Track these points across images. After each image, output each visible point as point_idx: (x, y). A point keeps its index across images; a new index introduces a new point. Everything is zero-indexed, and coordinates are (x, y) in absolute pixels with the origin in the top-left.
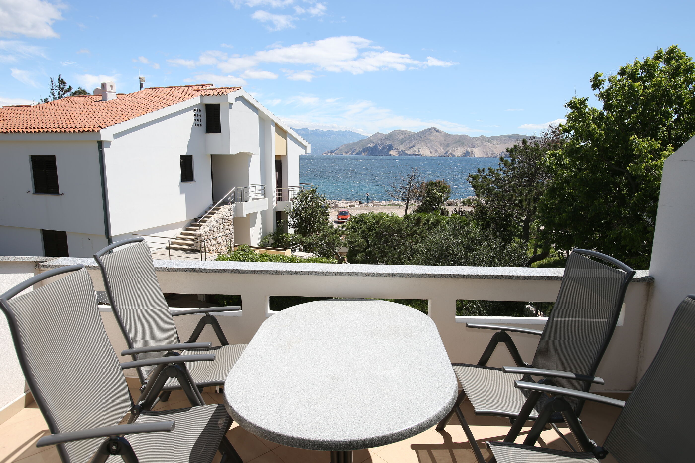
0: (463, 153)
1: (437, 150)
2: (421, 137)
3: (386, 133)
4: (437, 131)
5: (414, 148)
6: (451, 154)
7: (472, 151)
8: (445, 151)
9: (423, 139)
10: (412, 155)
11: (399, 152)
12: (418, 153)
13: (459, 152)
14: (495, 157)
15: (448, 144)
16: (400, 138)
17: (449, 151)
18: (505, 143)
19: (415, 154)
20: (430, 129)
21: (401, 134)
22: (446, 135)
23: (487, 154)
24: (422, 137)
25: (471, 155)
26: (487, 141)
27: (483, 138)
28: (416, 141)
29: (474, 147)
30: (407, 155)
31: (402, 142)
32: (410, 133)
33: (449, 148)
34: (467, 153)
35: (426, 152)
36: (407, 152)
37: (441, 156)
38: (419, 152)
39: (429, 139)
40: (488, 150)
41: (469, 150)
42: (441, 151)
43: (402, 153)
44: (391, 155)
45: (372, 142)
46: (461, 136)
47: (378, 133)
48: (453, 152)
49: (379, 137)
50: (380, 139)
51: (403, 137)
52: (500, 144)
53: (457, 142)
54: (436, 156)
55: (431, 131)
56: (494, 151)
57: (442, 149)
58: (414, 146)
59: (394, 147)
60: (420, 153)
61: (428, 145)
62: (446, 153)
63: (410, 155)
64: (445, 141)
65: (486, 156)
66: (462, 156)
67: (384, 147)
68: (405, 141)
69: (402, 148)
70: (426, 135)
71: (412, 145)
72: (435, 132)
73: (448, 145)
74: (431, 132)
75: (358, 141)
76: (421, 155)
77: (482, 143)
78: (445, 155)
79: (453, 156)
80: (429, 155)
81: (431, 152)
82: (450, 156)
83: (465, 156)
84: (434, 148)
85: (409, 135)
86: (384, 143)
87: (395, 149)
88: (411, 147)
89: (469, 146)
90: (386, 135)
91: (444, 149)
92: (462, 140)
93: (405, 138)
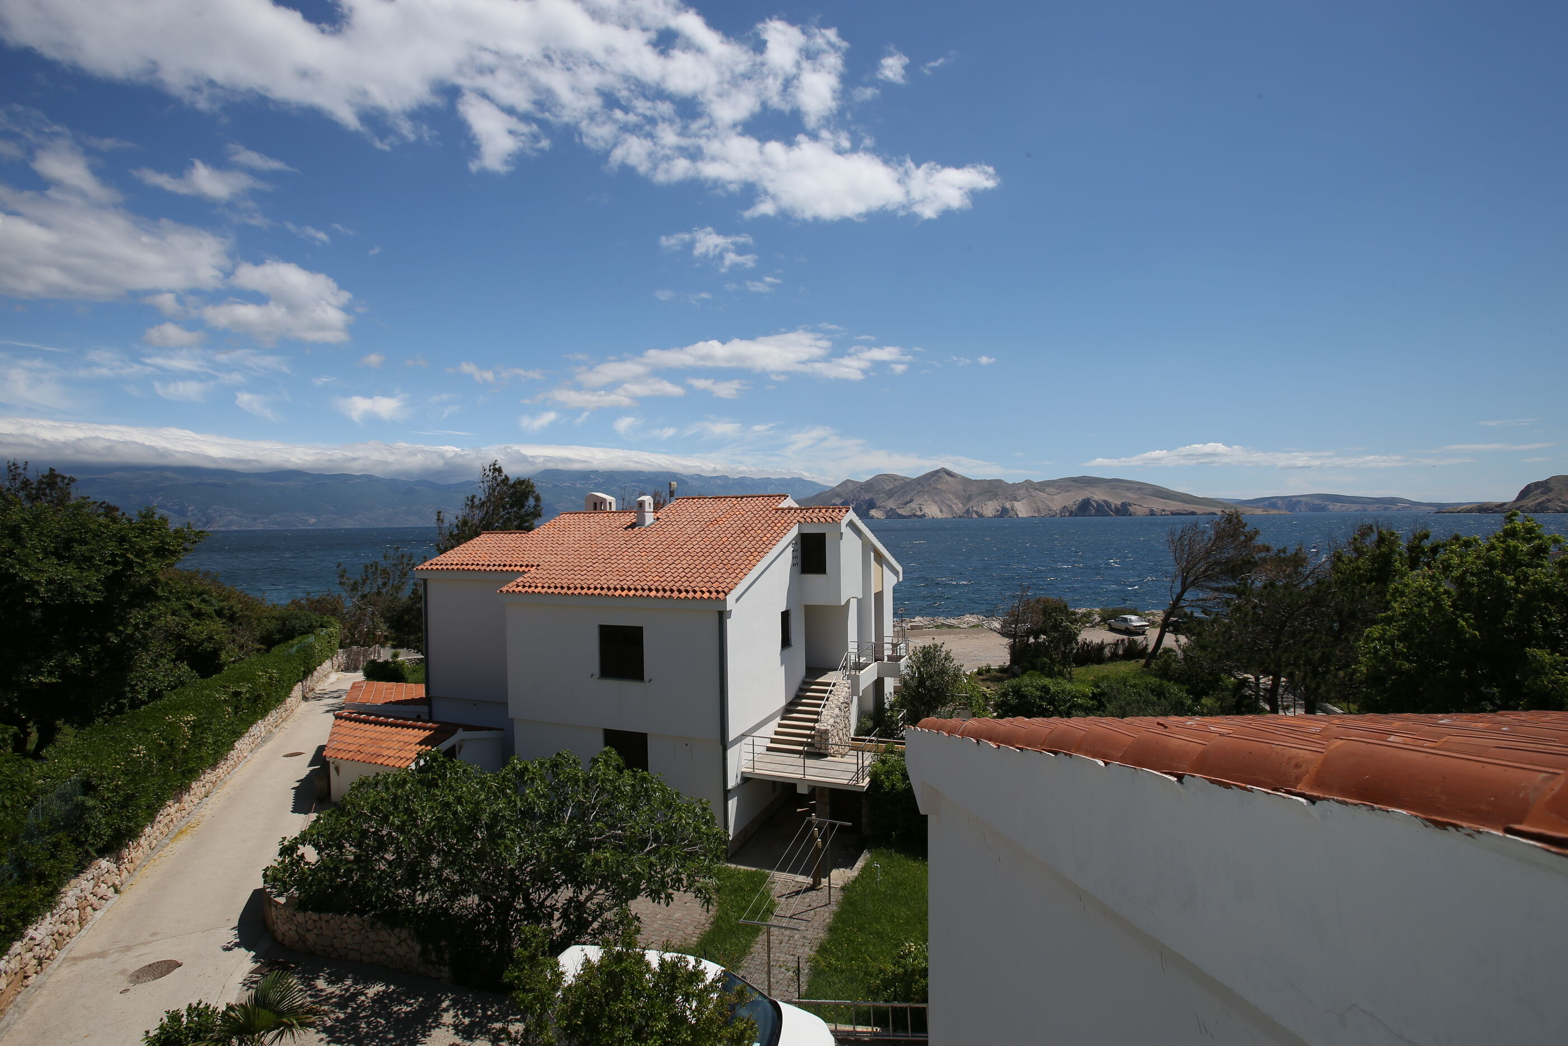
0: (997, 511)
1: (951, 507)
2: (923, 486)
3: (863, 481)
4: (949, 473)
5: (913, 505)
6: (977, 513)
7: (1012, 507)
8: (966, 508)
9: (926, 489)
10: (909, 517)
11: (887, 513)
12: (919, 513)
13: (990, 509)
14: (1053, 516)
15: (970, 495)
16: (887, 488)
17: (972, 507)
18: (1067, 492)
19: (915, 515)
20: (937, 472)
21: (888, 482)
22: (966, 481)
23: (1039, 511)
24: (925, 485)
25: (1012, 513)
26: (1037, 489)
27: (1028, 485)
28: (915, 492)
29: (1016, 500)
30: (901, 516)
31: (891, 494)
32: (903, 478)
33: (971, 503)
34: (1004, 511)
35: (933, 511)
36: (900, 511)
37: (960, 517)
38: (921, 511)
39: (936, 488)
40: (1040, 504)
41: (1008, 505)
42: (959, 508)
43: (891, 514)
44: (872, 518)
45: (839, 495)
46: (991, 482)
47: (848, 480)
48: (980, 510)
49: (850, 486)
50: (852, 491)
51: (891, 486)
52: (1058, 493)
53: (985, 492)
54: (950, 516)
55: (940, 474)
56: (1051, 505)
57: (960, 505)
58: (911, 501)
59: (878, 504)
60: (922, 513)
61: (936, 498)
62: (968, 511)
63: (905, 517)
64: (964, 490)
65: (1036, 515)
66: (995, 516)
67: (860, 504)
68: (896, 493)
69: (891, 504)
70: (931, 481)
71: (908, 499)
72: (946, 476)
73: (969, 498)
74: (939, 477)
75: (814, 494)
76: (924, 516)
77: (1029, 492)
78: (966, 516)
79: (980, 516)
80: (939, 515)
81: (941, 511)
82: (975, 516)
83: (1001, 516)
84: (946, 504)
85: (902, 482)
86: (859, 497)
87: (879, 507)
88: (906, 503)
89: (1007, 498)
90: (862, 484)
91: (964, 506)
92: (993, 488)
93: (895, 487)
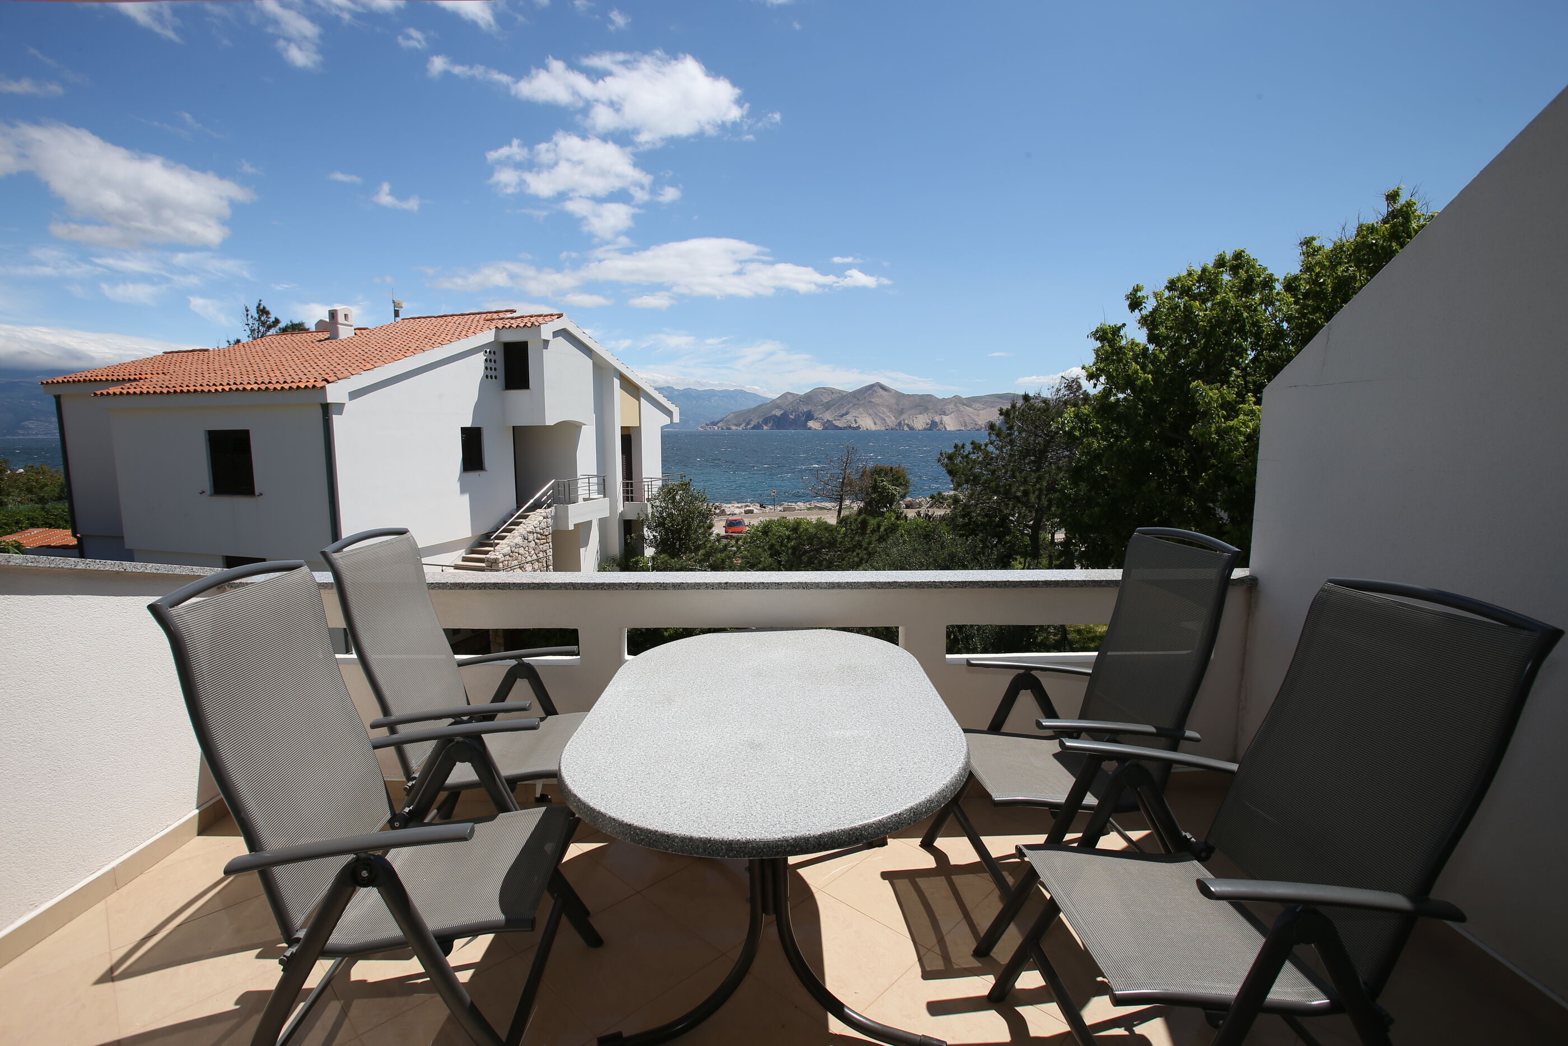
0: (927, 424)
1: (884, 420)
2: (858, 399)
3: (802, 394)
4: (883, 388)
5: (849, 417)
6: (908, 425)
7: (941, 421)
8: (898, 421)
9: (861, 402)
10: (845, 428)
11: (823, 424)
12: (854, 425)
13: (920, 422)
14: (978, 430)
15: (903, 409)
16: (825, 401)
17: (904, 420)
18: (993, 407)
19: (850, 427)
20: (872, 386)
21: (825, 395)
22: (899, 396)
23: (966, 425)
24: (861, 398)
25: (940, 426)
26: (964, 404)
27: (957, 400)
28: (851, 405)
29: (945, 414)
30: (837, 428)
31: (828, 406)
32: (840, 392)
33: (904, 416)
34: (934, 424)
35: (867, 423)
36: (837, 423)
37: (892, 429)
38: (856, 423)
39: (871, 402)
40: (967, 418)
41: (937, 419)
42: (891, 421)
43: (828, 425)
44: (810, 429)
45: (778, 407)
46: (922, 397)
47: (788, 393)
48: (911, 423)
49: (790, 398)
50: (791, 403)
51: (829, 399)
52: (984, 409)
53: (916, 407)
54: (883, 428)
55: (875, 388)
56: (976, 420)
57: (893, 418)
58: (847, 413)
59: (816, 415)
60: (857, 425)
61: (871, 411)
62: (900, 424)
63: (841, 429)
64: (897, 404)
65: (963, 428)
66: (925, 429)
67: (799, 415)
68: (833, 405)
69: (828, 416)
70: (866, 395)
71: (844, 411)
72: (881, 390)
73: (902, 412)
74: (874, 391)
75: (755, 405)
76: (859, 427)
77: (956, 407)
78: (898, 428)
79: (911, 428)
80: (873, 428)
81: (875, 424)
82: (906, 428)
83: (930, 429)
84: (880, 416)
85: (839, 395)
86: (798, 409)
87: (817, 418)
88: (842, 416)
89: (936, 412)
90: (801, 397)
91: (896, 418)
92: (924, 403)
93: (833, 400)
